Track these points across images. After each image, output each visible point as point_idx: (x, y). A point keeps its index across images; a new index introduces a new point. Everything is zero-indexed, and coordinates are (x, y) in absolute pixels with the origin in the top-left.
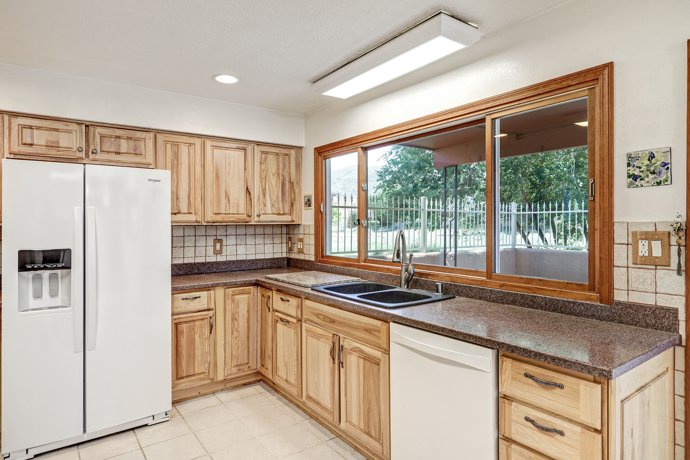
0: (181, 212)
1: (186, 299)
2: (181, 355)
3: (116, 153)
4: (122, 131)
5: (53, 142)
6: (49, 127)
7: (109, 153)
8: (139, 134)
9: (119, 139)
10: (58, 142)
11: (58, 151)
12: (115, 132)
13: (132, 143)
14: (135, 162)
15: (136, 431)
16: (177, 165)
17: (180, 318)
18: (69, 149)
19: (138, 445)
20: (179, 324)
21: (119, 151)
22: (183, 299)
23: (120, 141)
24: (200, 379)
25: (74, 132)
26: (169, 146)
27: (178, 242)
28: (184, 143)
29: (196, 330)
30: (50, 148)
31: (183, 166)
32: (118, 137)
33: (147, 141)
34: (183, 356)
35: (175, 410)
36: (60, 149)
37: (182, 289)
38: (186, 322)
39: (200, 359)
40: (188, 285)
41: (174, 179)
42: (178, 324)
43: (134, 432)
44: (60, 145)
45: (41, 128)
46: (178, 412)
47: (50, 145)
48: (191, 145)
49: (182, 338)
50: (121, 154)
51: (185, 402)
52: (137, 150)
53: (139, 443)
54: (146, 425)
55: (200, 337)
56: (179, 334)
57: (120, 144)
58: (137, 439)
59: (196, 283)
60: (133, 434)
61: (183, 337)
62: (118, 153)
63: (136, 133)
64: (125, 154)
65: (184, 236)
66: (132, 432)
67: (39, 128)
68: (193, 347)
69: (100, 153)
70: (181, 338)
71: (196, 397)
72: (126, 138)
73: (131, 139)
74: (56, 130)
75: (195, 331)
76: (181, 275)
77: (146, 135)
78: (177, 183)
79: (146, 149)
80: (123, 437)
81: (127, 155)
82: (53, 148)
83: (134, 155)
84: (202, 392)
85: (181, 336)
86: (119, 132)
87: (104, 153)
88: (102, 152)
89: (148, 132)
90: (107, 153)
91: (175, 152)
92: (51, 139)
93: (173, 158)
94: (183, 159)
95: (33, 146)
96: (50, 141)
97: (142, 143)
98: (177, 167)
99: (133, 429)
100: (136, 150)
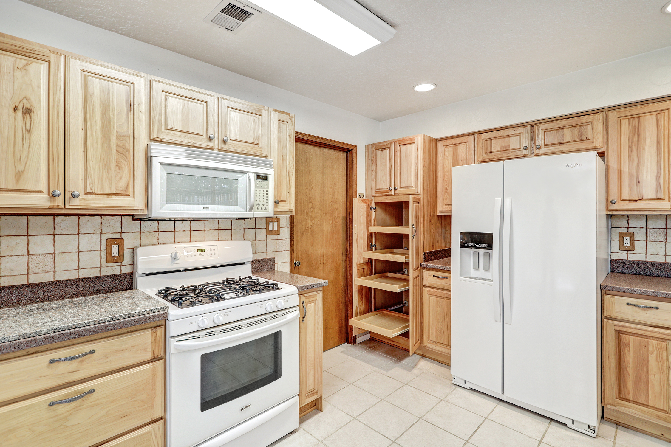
0: (644, 198)
1: (633, 305)
2: (625, 371)
3: (559, 144)
4: (566, 121)
5: (505, 147)
6: (502, 135)
7: (553, 145)
8: (584, 119)
9: (562, 130)
10: (509, 146)
11: (509, 153)
12: (558, 124)
13: (576, 130)
14: (580, 149)
15: (553, 423)
16: (638, 141)
17: (623, 326)
18: (517, 150)
19: (541, 436)
20: (623, 333)
21: (562, 141)
22: (628, 304)
23: (563, 131)
24: (659, 417)
25: (522, 134)
26: (625, 122)
27: (656, 235)
28: (650, 112)
29: (650, 349)
30: (503, 152)
31: (648, 141)
32: (562, 128)
33: (595, 123)
34: (629, 374)
35: (614, 433)
36: (511, 151)
37: (625, 292)
38: (634, 334)
39: (657, 388)
40: (635, 289)
41: (633, 160)
42: (621, 332)
43: (550, 423)
44: (511, 148)
45: (498, 138)
46: (615, 437)
47: (503, 149)
48: (662, 112)
49: (626, 351)
50: (565, 144)
51: (634, 432)
52: (583, 136)
53: (544, 435)
54: (566, 425)
55: (657, 361)
56: (621, 344)
57: (564, 134)
58: (546, 431)
59: (651, 290)
60: (547, 424)
61: (629, 351)
62: (562, 144)
63: (581, 119)
64: (569, 143)
65: (666, 228)
66: (549, 421)
67: (495, 138)
68: (645, 370)
69: (544, 148)
70: (624, 350)
71: (657, 437)
72: (571, 126)
73: (576, 126)
74: (508, 136)
75: (648, 350)
76: (661, 277)
77: (593, 118)
78: (638, 163)
79: (594, 133)
80: (536, 420)
81: (571, 143)
82: (505, 151)
83: (579, 142)
84: (666, 436)
85: (626, 349)
86: (562, 123)
87: (548, 146)
88: (546, 147)
89: (598, 113)
90: (550, 146)
91: (635, 126)
92: (503, 145)
93: (632, 135)
94: (647, 133)
95: (492, 153)
96: (503, 147)
97: (589, 127)
98: (638, 144)
99: (552, 420)
100: (581, 137)
